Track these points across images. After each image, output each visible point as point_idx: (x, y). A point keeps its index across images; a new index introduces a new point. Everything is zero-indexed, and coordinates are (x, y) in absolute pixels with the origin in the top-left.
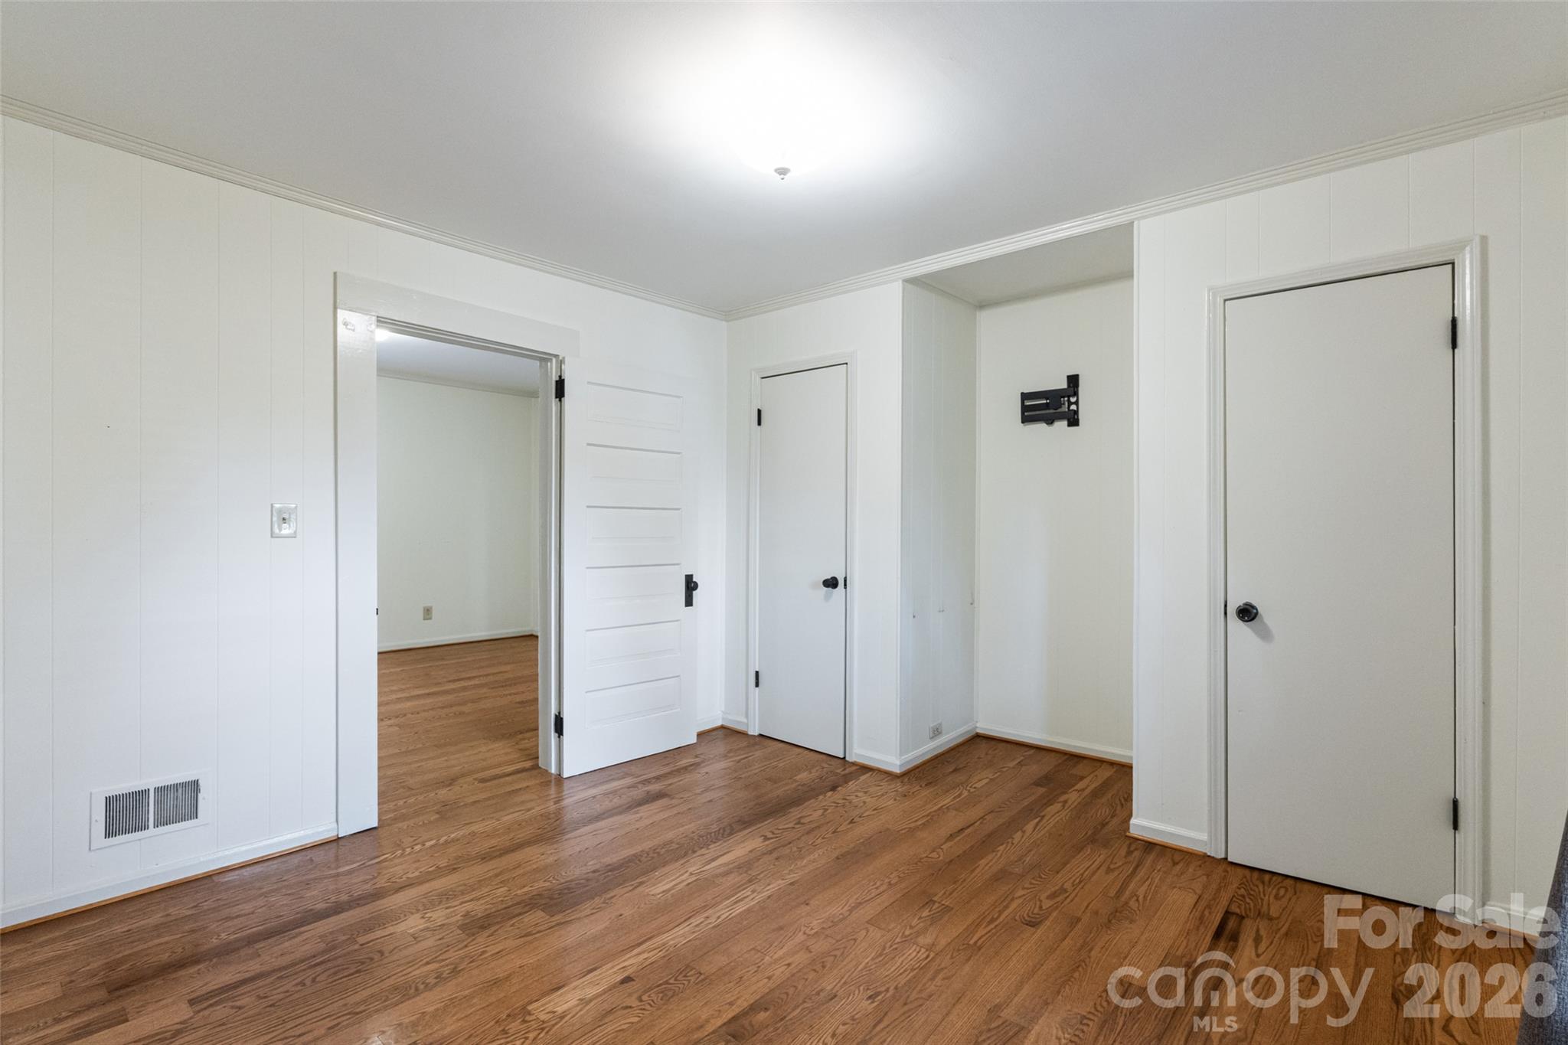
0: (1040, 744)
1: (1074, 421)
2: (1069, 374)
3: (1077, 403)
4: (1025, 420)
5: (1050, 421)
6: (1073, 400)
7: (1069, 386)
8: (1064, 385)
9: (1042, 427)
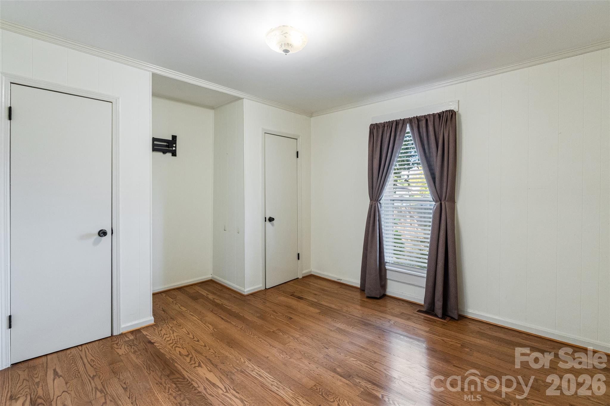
0: (161, 290)
1: (174, 154)
2: (173, 135)
3: (176, 147)
4: (154, 150)
5: (164, 152)
6: (174, 145)
7: (172, 139)
8: (170, 139)
9: (160, 154)
